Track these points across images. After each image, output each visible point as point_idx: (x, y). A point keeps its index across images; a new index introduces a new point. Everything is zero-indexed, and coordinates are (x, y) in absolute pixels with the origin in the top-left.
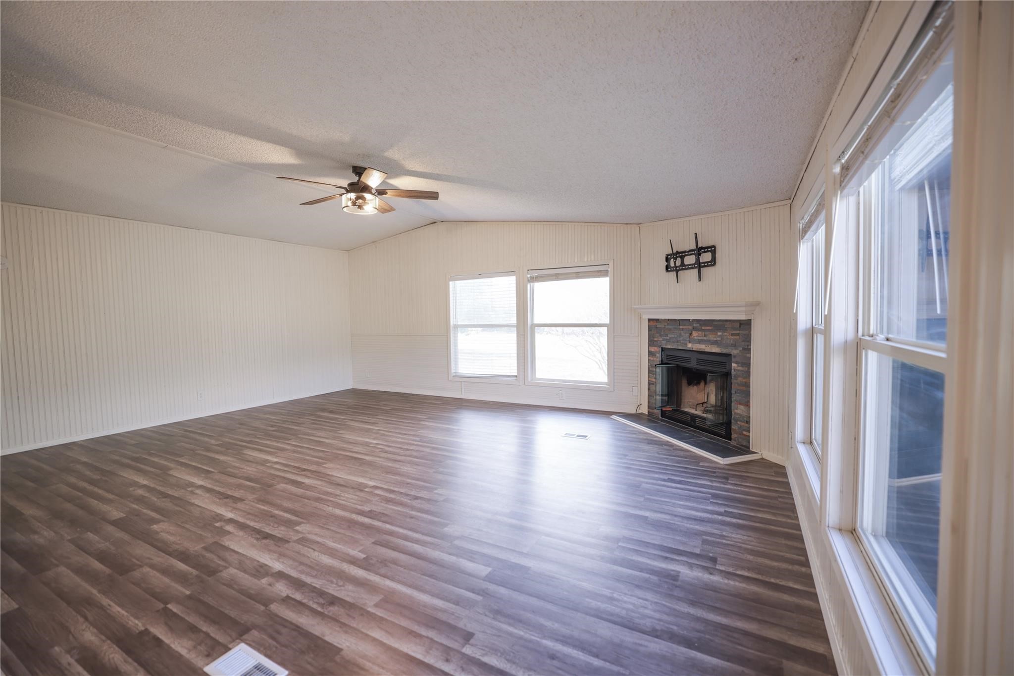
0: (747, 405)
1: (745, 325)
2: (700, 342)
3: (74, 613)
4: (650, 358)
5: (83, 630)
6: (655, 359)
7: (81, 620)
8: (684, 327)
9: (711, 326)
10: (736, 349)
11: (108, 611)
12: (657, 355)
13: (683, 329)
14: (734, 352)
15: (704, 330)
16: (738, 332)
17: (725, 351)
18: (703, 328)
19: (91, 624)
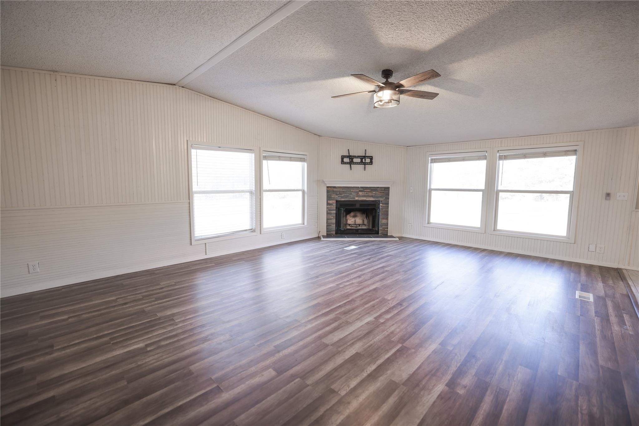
0: (387, 219)
1: (387, 189)
2: (363, 196)
3: (615, 338)
4: (328, 206)
5: (616, 331)
6: (332, 206)
7: (614, 334)
8: (353, 190)
9: (369, 190)
10: (382, 198)
11: (601, 329)
12: (334, 204)
13: (352, 191)
14: (381, 199)
15: (365, 191)
16: (383, 192)
17: (376, 199)
18: (365, 190)
19: (611, 330)
